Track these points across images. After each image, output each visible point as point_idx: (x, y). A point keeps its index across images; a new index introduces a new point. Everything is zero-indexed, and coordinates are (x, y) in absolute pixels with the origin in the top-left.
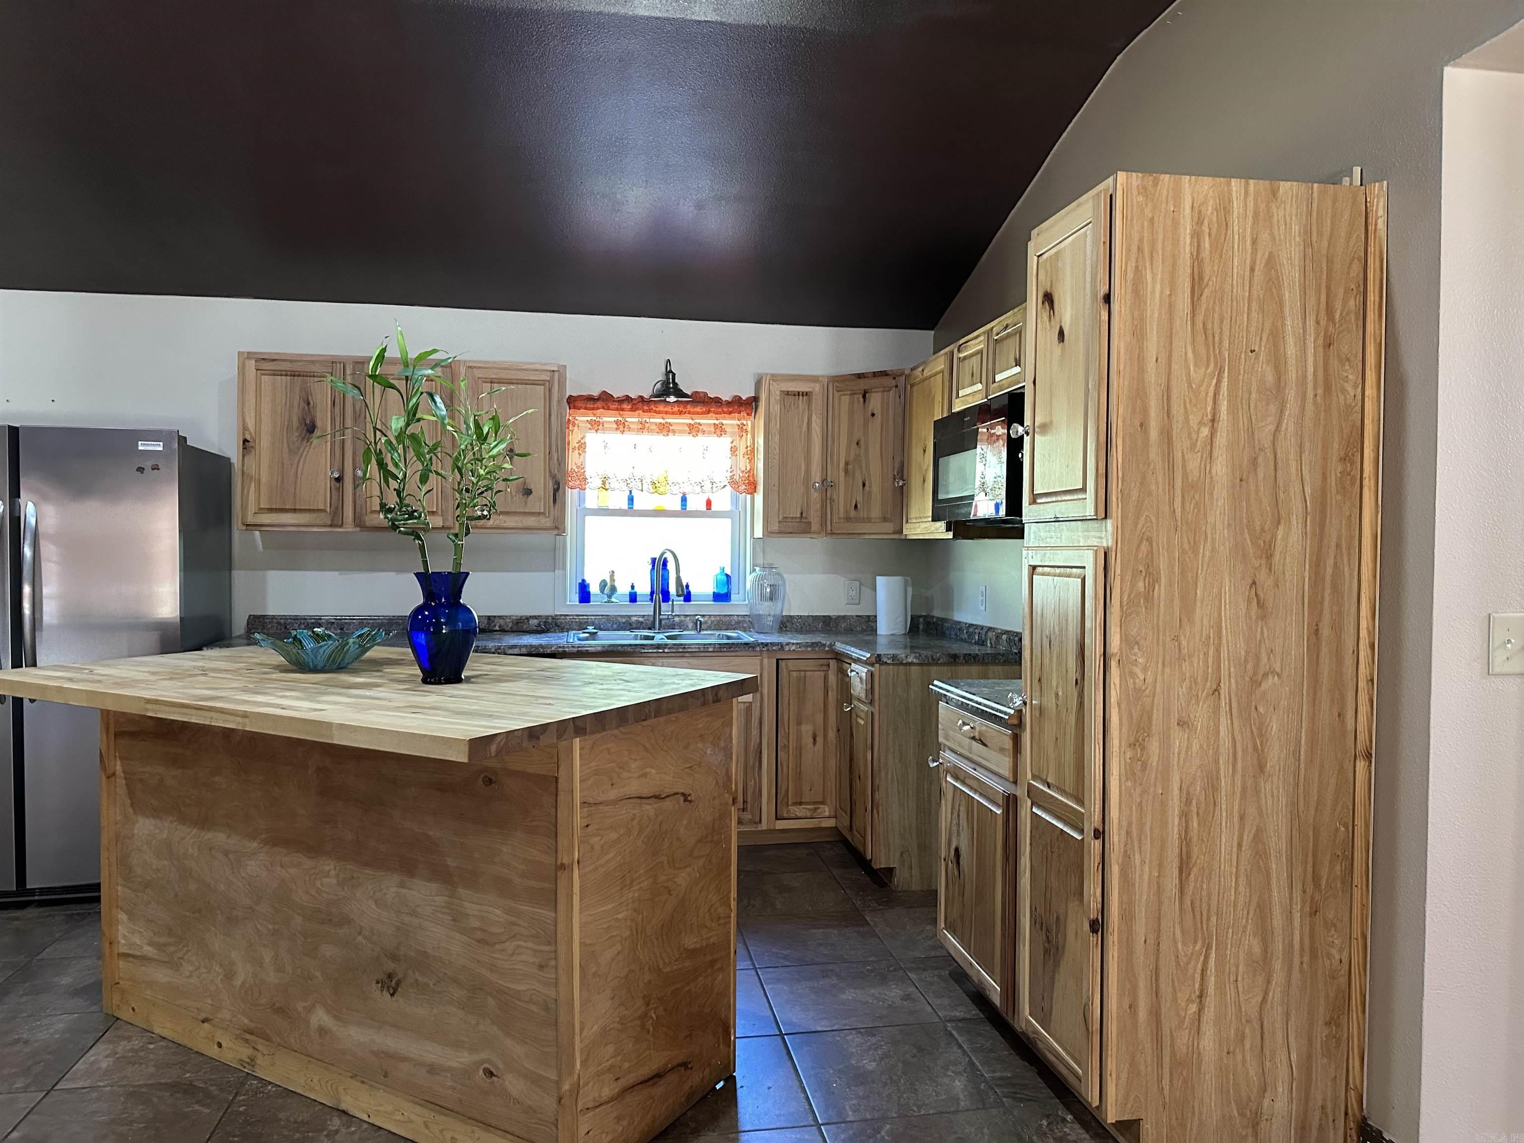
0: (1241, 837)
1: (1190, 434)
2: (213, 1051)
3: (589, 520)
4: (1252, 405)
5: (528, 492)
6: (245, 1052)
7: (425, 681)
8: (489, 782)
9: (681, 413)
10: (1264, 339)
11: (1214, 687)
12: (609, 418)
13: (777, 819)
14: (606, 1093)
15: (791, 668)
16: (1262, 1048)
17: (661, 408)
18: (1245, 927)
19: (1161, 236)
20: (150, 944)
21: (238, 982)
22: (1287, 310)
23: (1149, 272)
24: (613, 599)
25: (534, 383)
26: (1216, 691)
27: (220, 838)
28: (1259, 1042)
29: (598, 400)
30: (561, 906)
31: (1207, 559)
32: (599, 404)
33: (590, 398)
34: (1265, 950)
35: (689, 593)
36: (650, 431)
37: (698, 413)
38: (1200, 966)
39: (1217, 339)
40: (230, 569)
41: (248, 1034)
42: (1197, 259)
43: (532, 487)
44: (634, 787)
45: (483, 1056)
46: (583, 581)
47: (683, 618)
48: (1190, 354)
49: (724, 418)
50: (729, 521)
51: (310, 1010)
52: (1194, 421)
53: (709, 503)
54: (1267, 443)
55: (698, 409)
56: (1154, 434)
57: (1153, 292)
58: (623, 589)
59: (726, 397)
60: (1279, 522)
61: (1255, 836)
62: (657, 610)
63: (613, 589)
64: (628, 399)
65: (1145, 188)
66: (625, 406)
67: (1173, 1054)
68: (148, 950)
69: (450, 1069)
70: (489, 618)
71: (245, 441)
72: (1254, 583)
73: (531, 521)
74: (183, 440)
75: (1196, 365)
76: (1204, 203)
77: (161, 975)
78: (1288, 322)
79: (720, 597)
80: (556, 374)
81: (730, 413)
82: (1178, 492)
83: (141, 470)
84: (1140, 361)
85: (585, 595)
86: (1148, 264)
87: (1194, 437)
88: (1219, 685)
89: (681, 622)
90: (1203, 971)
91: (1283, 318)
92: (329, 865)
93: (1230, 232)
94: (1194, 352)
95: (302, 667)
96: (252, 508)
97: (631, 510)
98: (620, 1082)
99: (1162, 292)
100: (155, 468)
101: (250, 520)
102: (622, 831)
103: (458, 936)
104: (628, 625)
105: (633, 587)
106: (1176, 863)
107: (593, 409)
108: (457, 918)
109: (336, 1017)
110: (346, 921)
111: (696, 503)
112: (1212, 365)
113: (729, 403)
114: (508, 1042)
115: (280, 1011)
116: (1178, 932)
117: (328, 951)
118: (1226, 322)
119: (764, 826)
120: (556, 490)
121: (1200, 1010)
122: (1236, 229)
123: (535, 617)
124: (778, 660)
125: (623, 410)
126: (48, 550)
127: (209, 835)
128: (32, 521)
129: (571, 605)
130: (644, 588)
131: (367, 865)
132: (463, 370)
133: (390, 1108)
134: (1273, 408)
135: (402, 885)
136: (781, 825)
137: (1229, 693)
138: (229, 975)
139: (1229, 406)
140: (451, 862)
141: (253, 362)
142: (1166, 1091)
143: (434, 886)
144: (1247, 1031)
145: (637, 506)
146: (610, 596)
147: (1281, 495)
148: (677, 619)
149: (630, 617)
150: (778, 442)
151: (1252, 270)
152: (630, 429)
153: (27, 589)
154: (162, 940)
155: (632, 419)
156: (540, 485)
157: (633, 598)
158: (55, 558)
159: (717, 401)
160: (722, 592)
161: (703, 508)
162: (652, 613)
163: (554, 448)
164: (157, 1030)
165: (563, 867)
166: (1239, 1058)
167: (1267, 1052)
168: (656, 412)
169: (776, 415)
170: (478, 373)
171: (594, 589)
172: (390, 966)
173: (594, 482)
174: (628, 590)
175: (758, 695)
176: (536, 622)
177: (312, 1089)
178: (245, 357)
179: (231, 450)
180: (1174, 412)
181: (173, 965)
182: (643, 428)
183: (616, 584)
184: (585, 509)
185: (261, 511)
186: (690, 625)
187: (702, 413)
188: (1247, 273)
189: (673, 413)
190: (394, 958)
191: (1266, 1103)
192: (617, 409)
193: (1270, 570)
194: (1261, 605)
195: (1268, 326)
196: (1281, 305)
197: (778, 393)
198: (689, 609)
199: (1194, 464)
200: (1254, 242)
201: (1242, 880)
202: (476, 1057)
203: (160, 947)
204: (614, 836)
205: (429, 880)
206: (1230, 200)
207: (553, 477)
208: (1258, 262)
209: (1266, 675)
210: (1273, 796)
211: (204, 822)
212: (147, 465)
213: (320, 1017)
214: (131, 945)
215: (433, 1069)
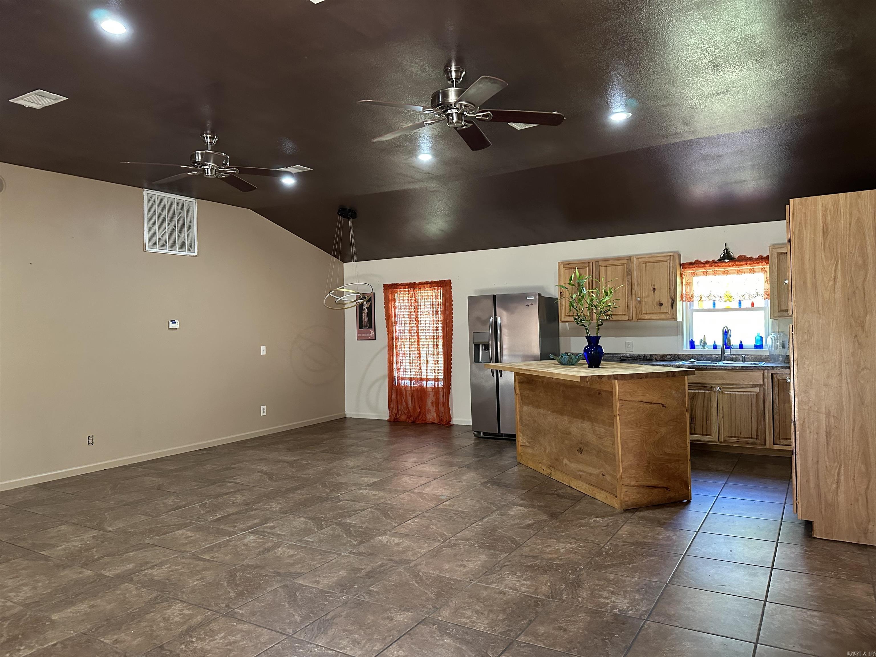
0: (854, 427)
1: (825, 285)
2: (542, 472)
3: (694, 313)
4: (852, 272)
5: (661, 305)
6: (549, 471)
7: (589, 367)
8: (599, 393)
9: (733, 266)
10: (857, 248)
11: (839, 373)
12: (700, 270)
13: (774, 444)
14: (633, 483)
15: (779, 378)
16: (867, 506)
17: (723, 264)
18: (858, 460)
19: (809, 218)
20: (528, 442)
21: (547, 452)
22: (867, 237)
23: (804, 230)
24: (705, 348)
25: (663, 261)
26: (841, 374)
27: (541, 411)
28: (866, 503)
29: (694, 264)
30: (615, 426)
31: (834, 327)
32: (695, 265)
33: (691, 264)
34: (867, 469)
35: (742, 345)
36: (719, 274)
37: (741, 265)
38: (837, 471)
39: (835, 250)
40: (559, 337)
41: (550, 466)
42: (825, 223)
43: (663, 302)
44: (640, 398)
45: (601, 470)
46: (692, 340)
47: (737, 356)
48: (823, 257)
49: (754, 266)
50: (763, 311)
51: (563, 459)
52: (826, 280)
53: (753, 304)
54: (860, 285)
55: (741, 263)
56: (809, 285)
57: (807, 238)
58: (710, 343)
59: (756, 256)
60: (867, 314)
61: (861, 427)
62: (723, 352)
63: (705, 343)
64: (707, 262)
65: (802, 203)
66: (706, 265)
67: (826, 500)
68: (527, 444)
69: (594, 474)
70: (651, 355)
71: (561, 292)
72: (856, 336)
73: (663, 316)
74: (539, 295)
75: (826, 260)
76: (828, 203)
77: (530, 451)
78: (868, 241)
79: (759, 347)
80: (672, 257)
81: (758, 263)
82: (821, 305)
83: (528, 305)
84: (802, 261)
85: (692, 345)
86: (804, 228)
87: (827, 285)
88: (841, 372)
89: (736, 358)
90: (839, 474)
91: (865, 240)
92: (566, 418)
93: (839, 212)
94: (825, 256)
95: (562, 364)
96: (563, 315)
97: (714, 308)
98: (638, 483)
99: (810, 237)
100: (532, 305)
101: (563, 319)
102: (636, 410)
103: (594, 436)
104: (710, 358)
105: (715, 342)
106: (824, 434)
107: (692, 268)
108: (594, 431)
109: (569, 461)
110: (570, 433)
111: (746, 304)
112: (833, 260)
113: (756, 259)
114: (607, 466)
115: (557, 460)
116: (827, 459)
117: (566, 442)
118: (839, 245)
119: (767, 447)
120: (673, 303)
121: (838, 487)
122: (842, 211)
123: (670, 355)
124: (772, 374)
125: (706, 267)
126: (505, 331)
127: (539, 410)
128: (500, 322)
129: (686, 349)
130: (720, 343)
131: (574, 417)
132: (635, 260)
133: (581, 485)
134: (862, 273)
135: (582, 423)
136: (776, 447)
137: (846, 375)
138: (545, 450)
139: (842, 274)
140: (592, 416)
141: (562, 265)
142: (823, 513)
143: (589, 422)
144: (860, 498)
145: (717, 307)
146: (703, 346)
147: (868, 304)
148: (734, 356)
149: (712, 355)
150: (776, 276)
151: (850, 224)
152: (709, 274)
153: (499, 343)
154: (530, 441)
155: (710, 270)
156: (666, 302)
157: (715, 347)
158: (507, 334)
159: (751, 259)
160: (758, 344)
161: (750, 306)
162: (720, 353)
163: (671, 286)
164: (529, 466)
165: (615, 416)
166: (857, 507)
167: (870, 506)
168: (721, 266)
169: (775, 264)
170: (640, 260)
171: (697, 343)
172: (580, 445)
173: (696, 299)
174: (713, 344)
175: (762, 389)
176: (670, 357)
177: (564, 481)
178: (560, 264)
179: (557, 296)
180: (817, 277)
181: (532, 448)
182: (715, 273)
183: (706, 341)
184: (693, 309)
185: (566, 316)
186: (741, 359)
187: (744, 265)
188: (848, 226)
189: (729, 266)
190: (581, 443)
191: (870, 526)
192: (703, 267)
193: (864, 331)
194: (859, 344)
195: (858, 244)
196: (864, 234)
197: (776, 254)
198: (741, 352)
199: (827, 295)
200: (850, 214)
201: (855, 443)
202: (600, 471)
203: (529, 442)
204: (633, 411)
205: (587, 421)
206: (839, 201)
207: (671, 298)
208: (852, 221)
209: (863, 369)
210: (868, 413)
211: (538, 407)
212: (529, 304)
213: (565, 461)
214: (523, 442)
215: (591, 475)
